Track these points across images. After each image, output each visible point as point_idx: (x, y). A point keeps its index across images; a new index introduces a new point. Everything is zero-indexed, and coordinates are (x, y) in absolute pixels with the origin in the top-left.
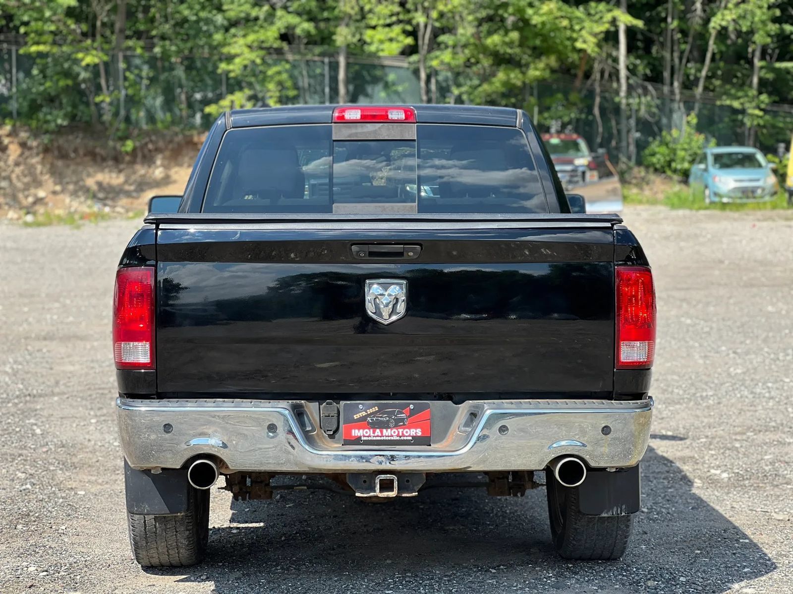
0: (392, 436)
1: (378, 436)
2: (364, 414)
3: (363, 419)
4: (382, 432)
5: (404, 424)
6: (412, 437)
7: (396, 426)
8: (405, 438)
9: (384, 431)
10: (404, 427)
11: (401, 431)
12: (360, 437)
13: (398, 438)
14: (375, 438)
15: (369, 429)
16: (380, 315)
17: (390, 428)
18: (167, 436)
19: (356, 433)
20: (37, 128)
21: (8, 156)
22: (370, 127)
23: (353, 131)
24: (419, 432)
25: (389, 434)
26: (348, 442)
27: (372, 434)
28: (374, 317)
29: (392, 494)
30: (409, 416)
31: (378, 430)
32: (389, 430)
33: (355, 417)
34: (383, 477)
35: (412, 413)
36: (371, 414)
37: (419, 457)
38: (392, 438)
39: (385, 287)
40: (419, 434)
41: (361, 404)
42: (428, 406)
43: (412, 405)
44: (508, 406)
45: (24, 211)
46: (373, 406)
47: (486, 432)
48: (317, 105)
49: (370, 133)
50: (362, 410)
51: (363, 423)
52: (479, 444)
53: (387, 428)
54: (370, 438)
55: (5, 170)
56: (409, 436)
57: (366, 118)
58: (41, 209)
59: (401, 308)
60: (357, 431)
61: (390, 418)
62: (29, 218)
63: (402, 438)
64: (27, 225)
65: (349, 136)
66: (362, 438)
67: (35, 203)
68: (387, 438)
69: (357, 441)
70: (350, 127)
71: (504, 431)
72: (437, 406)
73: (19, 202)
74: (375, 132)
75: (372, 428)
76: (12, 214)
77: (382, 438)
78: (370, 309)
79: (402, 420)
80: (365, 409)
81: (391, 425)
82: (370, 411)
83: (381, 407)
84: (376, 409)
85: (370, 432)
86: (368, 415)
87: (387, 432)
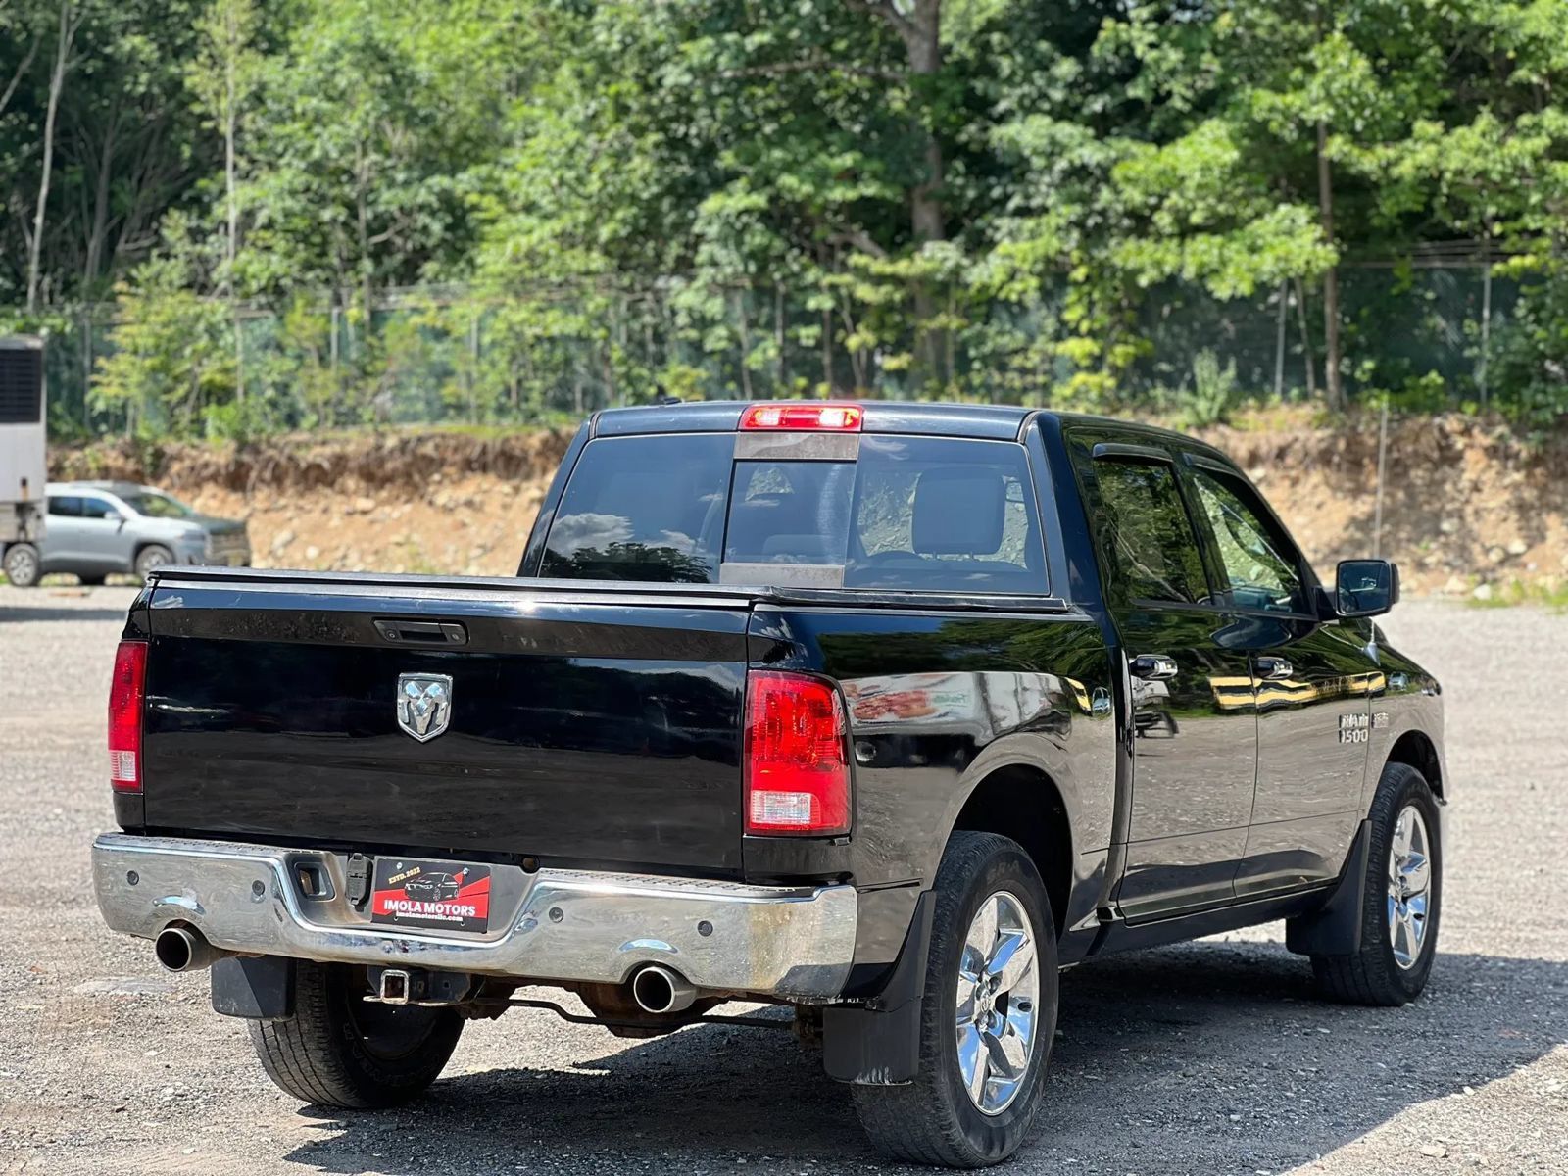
0: (436, 914)
1: (417, 912)
2: (402, 877)
3: (400, 884)
4: (423, 907)
6: (464, 917)
7: (442, 899)
8: (453, 919)
9: (427, 905)
10: (453, 900)
11: (448, 906)
12: (395, 912)
13: (444, 918)
14: (413, 916)
15: (407, 900)
16: (415, 728)
17: (434, 901)
19: (390, 905)
20: (1520, 419)
21: (1463, 471)
22: (791, 439)
23: (765, 444)
24: (470, 911)
25: (433, 910)
26: (377, 919)
27: (410, 909)
28: (407, 729)
29: (401, 1001)
30: (461, 886)
31: (418, 904)
32: (433, 905)
33: (392, 880)
34: (390, 972)
35: (465, 881)
36: (411, 878)
37: (439, 946)
38: (436, 917)
39: (424, 685)
40: (472, 914)
41: (399, 862)
42: (487, 872)
43: (466, 867)
44: (567, 878)
45: (1478, 578)
46: (415, 865)
47: (530, 916)
48: (702, 403)
49: (788, 448)
50: (400, 871)
51: (399, 891)
52: (521, 934)
53: (431, 901)
54: (406, 915)
55: (1453, 499)
56: (459, 916)
57: (789, 425)
58: (1509, 574)
59: (443, 720)
60: (391, 902)
61: (435, 886)
62: (1483, 592)
63: (449, 918)
64: (1475, 604)
65: (759, 453)
66: (397, 915)
67: (1502, 563)
68: (429, 917)
69: (390, 918)
70: (760, 439)
71: (557, 917)
72: (498, 871)
73: (1469, 561)
74: (797, 447)
75: (410, 899)
76: (1455, 583)
77: (423, 916)
78: (402, 717)
79: (451, 890)
80: (403, 869)
81: (436, 897)
82: (410, 873)
83: (425, 868)
84: (418, 870)
85: (408, 905)
86: (407, 880)
87: (430, 907)
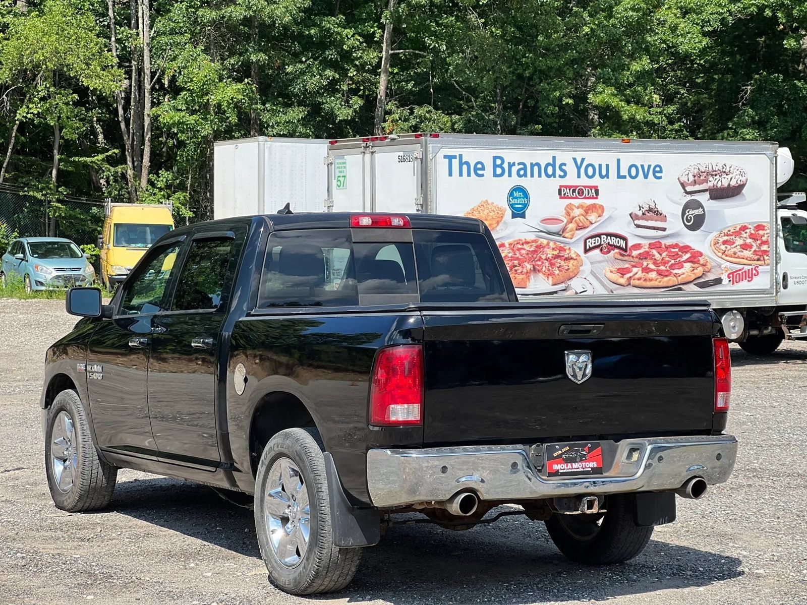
0: (578, 468)
1: (570, 469)
2: (560, 452)
3: (560, 456)
4: (572, 466)
5: (586, 459)
6: (591, 468)
7: (581, 461)
8: (587, 469)
9: (574, 464)
10: (586, 460)
11: (584, 464)
12: (558, 470)
13: (582, 470)
14: (568, 471)
15: (564, 463)
16: (576, 377)
17: (577, 462)
18: (443, 475)
19: (556, 467)
24: (593, 464)
25: (577, 466)
26: (551, 474)
27: (566, 468)
28: (572, 379)
29: (595, 511)
30: (588, 453)
31: (569, 464)
32: (577, 464)
33: (555, 455)
34: (589, 498)
35: (590, 450)
36: (565, 452)
38: (579, 470)
39: (579, 356)
40: (595, 466)
41: (557, 445)
42: (599, 444)
43: (590, 444)
44: (661, 441)
46: (566, 446)
47: (650, 461)
49: (379, 236)
50: (558, 450)
51: (559, 459)
52: (647, 470)
53: (576, 462)
54: (564, 471)
56: (589, 468)
59: (589, 371)
60: (556, 465)
61: (577, 454)
63: (585, 470)
66: (560, 471)
68: (576, 470)
69: (556, 474)
71: (661, 460)
72: (604, 444)
75: (566, 463)
77: (572, 470)
78: (569, 372)
79: (584, 456)
80: (560, 448)
81: (578, 460)
82: (564, 450)
83: (571, 447)
84: (568, 448)
85: (565, 466)
86: (563, 453)
87: (575, 465)
